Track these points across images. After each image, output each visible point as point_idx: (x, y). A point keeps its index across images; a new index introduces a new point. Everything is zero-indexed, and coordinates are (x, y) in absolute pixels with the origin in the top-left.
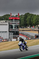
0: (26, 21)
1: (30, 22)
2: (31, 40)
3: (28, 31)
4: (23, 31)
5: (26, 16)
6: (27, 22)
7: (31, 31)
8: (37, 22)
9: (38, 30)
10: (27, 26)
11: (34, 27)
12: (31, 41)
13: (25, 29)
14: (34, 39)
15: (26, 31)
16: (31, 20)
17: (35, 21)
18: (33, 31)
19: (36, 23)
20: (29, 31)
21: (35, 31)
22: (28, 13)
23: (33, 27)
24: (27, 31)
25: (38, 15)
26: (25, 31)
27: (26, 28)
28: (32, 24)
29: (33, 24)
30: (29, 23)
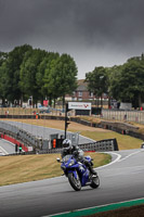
0: (18, 80)
1: (34, 82)
2: (34, 157)
3: (25, 117)
5: (17, 57)
6: (21, 83)
7: (34, 117)
8: (62, 82)
9: (63, 115)
11: (50, 104)
12: (36, 161)
13: (10, 110)
14: (48, 152)
15: (16, 117)
16: (39, 74)
17: (54, 77)
18: (43, 117)
19: (57, 87)
20: (30, 117)
21: (53, 118)
23: (43, 105)
24: (21, 117)
25: (65, 56)
26: (10, 117)
27: (16, 105)
28: (41, 91)
29: (46, 90)
30: (27, 85)
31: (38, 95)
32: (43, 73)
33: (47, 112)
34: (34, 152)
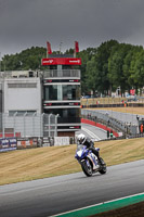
0: (107, 72)
1: (120, 73)
3: (114, 106)
4: (94, 109)
5: (105, 52)
6: (109, 75)
7: (123, 105)
10: (107, 89)
11: (137, 93)
13: (101, 100)
15: (106, 106)
16: (125, 66)
17: (139, 68)
18: (130, 105)
19: (142, 77)
20: (119, 106)
21: (140, 105)
22: (112, 43)
23: (130, 94)
24: (110, 106)
26: (101, 106)
27: (105, 95)
28: (128, 81)
29: (132, 80)
30: (115, 77)
31: (125, 85)
32: (129, 65)
33: (134, 100)
34: (124, 137)
